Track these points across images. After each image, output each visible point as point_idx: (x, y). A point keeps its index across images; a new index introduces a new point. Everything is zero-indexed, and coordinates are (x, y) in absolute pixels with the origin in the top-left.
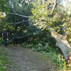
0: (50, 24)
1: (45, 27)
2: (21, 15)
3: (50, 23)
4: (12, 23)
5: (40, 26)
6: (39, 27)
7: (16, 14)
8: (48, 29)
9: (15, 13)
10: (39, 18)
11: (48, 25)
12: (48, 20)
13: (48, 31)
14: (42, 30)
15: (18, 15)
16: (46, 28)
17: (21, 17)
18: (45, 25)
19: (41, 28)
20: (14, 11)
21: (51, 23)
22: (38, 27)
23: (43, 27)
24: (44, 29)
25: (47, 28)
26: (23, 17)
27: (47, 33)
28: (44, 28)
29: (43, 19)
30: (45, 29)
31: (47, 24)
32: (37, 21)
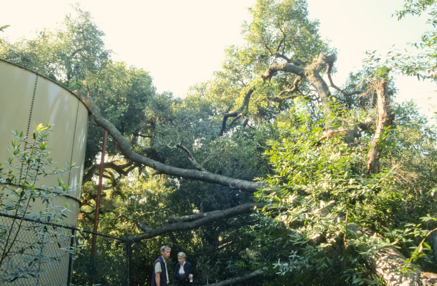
0: (364, 216)
1: (337, 233)
2: (223, 178)
3: (366, 208)
4: (187, 217)
5: (309, 227)
6: (303, 229)
7: (204, 173)
8: (357, 242)
9: (199, 170)
10: (306, 184)
11: (353, 220)
12: (350, 190)
13: (353, 251)
14: (323, 245)
15: (212, 176)
16: (342, 235)
17: (225, 185)
18: (335, 221)
19: (314, 236)
20: (194, 162)
21: (370, 209)
22: (299, 231)
23: (325, 233)
24: (333, 239)
25: (350, 236)
26: (234, 185)
27: (354, 266)
28: (330, 237)
29: (325, 186)
30: (340, 240)
31: (351, 216)
32: (291, 198)
